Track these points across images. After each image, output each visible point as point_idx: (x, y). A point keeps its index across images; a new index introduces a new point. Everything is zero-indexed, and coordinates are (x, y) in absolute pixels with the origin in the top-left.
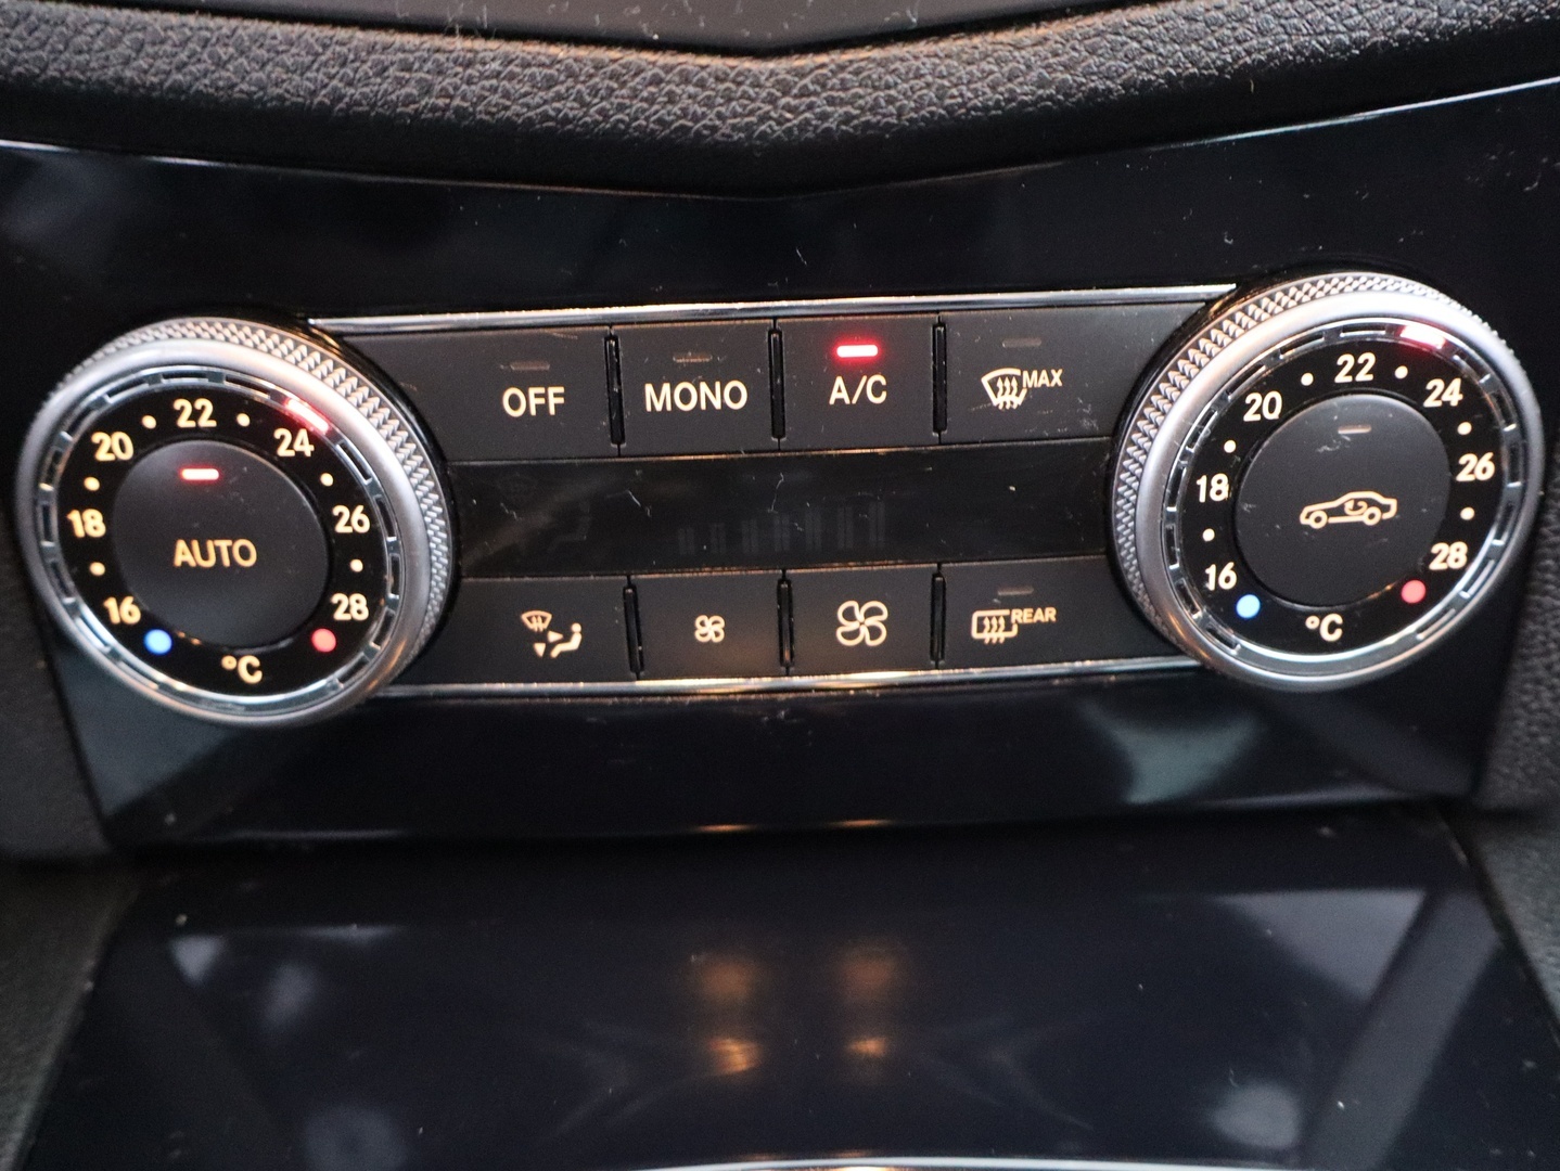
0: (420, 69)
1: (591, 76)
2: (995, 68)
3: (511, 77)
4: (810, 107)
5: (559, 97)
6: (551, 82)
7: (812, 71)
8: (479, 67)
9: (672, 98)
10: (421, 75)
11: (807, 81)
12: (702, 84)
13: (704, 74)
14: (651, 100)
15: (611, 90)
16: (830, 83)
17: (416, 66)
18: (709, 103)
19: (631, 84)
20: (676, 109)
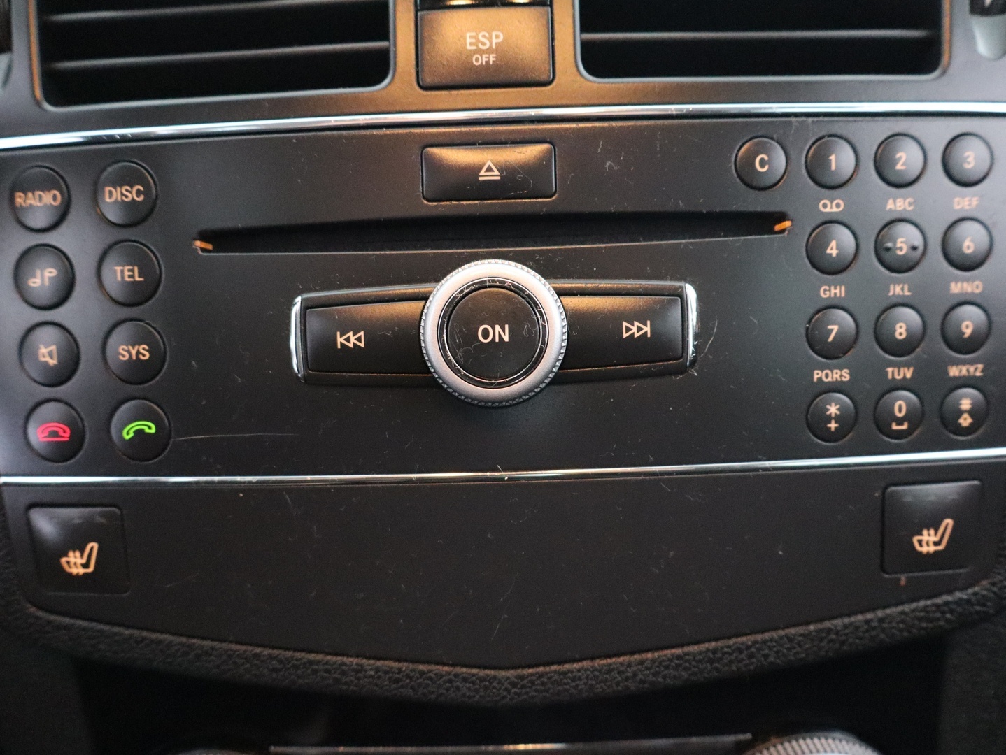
0: (335, 673)
1: (418, 678)
2: (617, 675)
3: (379, 677)
4: (527, 693)
5: (402, 687)
6: (397, 681)
7: (528, 677)
8: (364, 673)
9: (458, 688)
10: (336, 675)
11: (525, 682)
12: (473, 683)
13: (474, 678)
14: (448, 690)
15: (428, 685)
16: (536, 683)
17: (333, 672)
18: (476, 691)
19: (438, 682)
20: (460, 693)
